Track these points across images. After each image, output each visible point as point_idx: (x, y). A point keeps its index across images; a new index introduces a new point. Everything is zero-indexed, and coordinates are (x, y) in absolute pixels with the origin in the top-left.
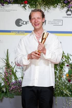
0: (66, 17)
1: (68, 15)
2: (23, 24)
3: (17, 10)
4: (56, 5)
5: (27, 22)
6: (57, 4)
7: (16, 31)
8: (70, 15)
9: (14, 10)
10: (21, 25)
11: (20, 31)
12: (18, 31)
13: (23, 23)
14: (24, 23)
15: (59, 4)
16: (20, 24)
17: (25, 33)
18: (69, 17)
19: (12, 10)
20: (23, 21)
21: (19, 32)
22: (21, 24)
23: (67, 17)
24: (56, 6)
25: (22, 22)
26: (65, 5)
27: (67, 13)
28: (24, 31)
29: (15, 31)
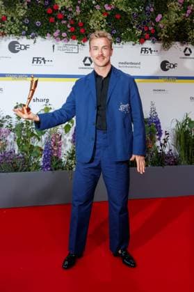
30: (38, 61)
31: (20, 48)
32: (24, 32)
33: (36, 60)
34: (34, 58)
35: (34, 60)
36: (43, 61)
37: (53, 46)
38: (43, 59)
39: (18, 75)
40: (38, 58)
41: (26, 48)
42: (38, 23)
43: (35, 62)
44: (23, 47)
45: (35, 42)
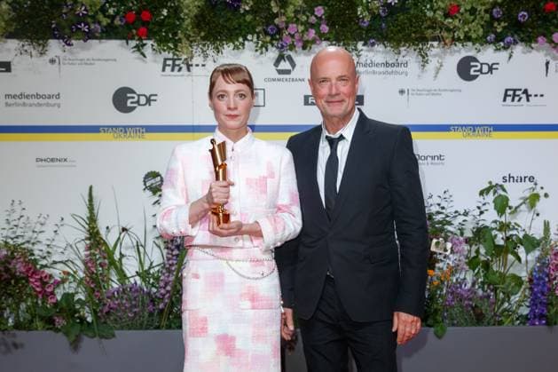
0: (274, 80)
1: (281, 72)
2: (139, 105)
3: (115, 60)
4: (241, 40)
5: (152, 98)
6: (245, 39)
7: (116, 127)
8: (288, 72)
9: (107, 60)
10: (132, 109)
11: (129, 127)
12: (125, 127)
13: (138, 102)
14: (143, 100)
15: (249, 37)
16: (129, 104)
17: (147, 131)
18: (286, 80)
19: (99, 60)
20: (139, 96)
21: (126, 132)
22: (132, 103)
23: (279, 80)
24: (243, 44)
25: (133, 98)
26: (268, 39)
27: (279, 68)
28: (142, 127)
29: (112, 127)
30: (514, 95)
31: (480, 71)
32: (491, 37)
33: (512, 94)
34: (507, 90)
35: (506, 95)
36: (524, 96)
37: (547, 63)
38: (525, 92)
39: (473, 128)
40: (515, 90)
41: (491, 69)
42: (523, 15)
43: (509, 99)
44: (485, 69)
45: (510, 57)
